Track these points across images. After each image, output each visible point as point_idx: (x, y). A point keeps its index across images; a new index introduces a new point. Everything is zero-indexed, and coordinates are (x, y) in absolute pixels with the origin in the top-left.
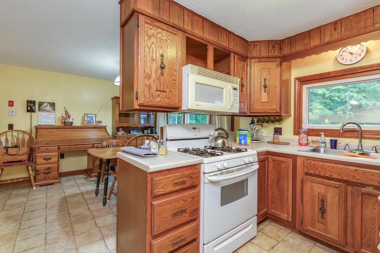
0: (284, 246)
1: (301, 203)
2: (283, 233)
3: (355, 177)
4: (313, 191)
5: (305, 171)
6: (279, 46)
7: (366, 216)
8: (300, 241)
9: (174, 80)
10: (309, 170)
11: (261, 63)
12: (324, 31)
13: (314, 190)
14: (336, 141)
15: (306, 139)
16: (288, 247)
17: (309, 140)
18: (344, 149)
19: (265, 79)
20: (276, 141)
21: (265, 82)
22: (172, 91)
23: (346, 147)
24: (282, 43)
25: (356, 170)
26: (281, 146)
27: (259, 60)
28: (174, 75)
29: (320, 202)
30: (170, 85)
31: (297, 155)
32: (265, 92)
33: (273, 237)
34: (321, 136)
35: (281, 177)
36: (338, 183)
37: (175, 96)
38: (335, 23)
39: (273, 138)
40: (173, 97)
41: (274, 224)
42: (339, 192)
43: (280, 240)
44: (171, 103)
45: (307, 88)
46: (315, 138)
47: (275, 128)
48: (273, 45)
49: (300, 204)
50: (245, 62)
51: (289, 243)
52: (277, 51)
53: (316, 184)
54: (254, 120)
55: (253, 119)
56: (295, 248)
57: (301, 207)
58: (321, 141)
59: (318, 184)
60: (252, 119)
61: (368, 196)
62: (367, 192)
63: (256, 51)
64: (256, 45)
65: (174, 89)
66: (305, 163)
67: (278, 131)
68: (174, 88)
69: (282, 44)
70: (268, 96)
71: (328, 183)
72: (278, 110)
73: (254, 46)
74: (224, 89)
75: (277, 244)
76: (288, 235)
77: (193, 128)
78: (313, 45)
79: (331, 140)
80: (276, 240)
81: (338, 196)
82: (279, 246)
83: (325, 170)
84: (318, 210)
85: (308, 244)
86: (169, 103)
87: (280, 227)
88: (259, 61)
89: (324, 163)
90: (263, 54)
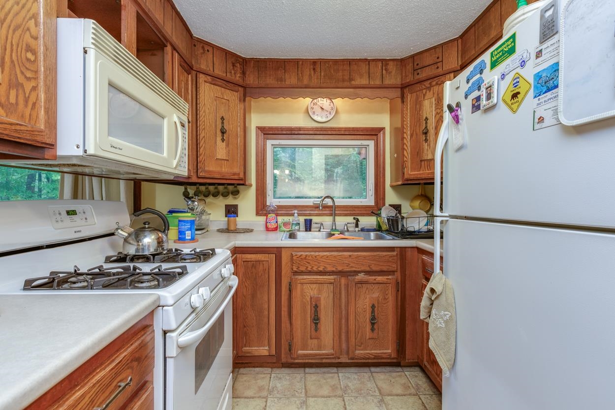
0: (276, 400)
1: (288, 319)
2: (263, 378)
3: (349, 264)
4: (305, 296)
5: (294, 269)
6: (242, 67)
7: (358, 309)
8: (288, 378)
9: (29, 49)
10: (299, 267)
11: (216, 87)
12: (302, 68)
13: (305, 294)
14: (311, 220)
15: (275, 220)
16: (280, 398)
17: (279, 223)
18: (319, 231)
19: (222, 118)
20: (232, 228)
21: (223, 123)
22: (22, 85)
23: (320, 228)
24: (245, 63)
25: (350, 256)
26: (242, 235)
27: (213, 80)
28: (28, 29)
29: (313, 309)
30: (12, 62)
31: (281, 248)
32: (223, 142)
33: (255, 396)
34: (294, 215)
35: (258, 287)
36: (332, 277)
37: (34, 104)
38: (314, 62)
39: (227, 222)
40: (26, 106)
41: (244, 369)
42: (334, 288)
43: (265, 393)
44: (18, 127)
45: (272, 145)
46: (286, 219)
47: (227, 206)
48: (234, 62)
49: (288, 322)
50: (188, 75)
51: (278, 392)
52: (239, 75)
53: (308, 284)
54: (188, 192)
55: (186, 189)
56: (288, 393)
57: (288, 325)
58: (295, 223)
59: (310, 284)
60: (184, 190)
61: (360, 285)
62: (360, 280)
63: (207, 61)
64: (206, 50)
65: (29, 79)
66: (294, 258)
67: (232, 211)
68: (29, 75)
69: (246, 65)
70: (227, 149)
71: (323, 280)
72: (242, 176)
73: (203, 50)
74: (166, 121)
75: (265, 404)
76: (270, 378)
77: (68, 213)
78: (289, 83)
79: (306, 220)
80: (259, 397)
81: (332, 294)
82: (270, 405)
83: (319, 263)
84: (311, 322)
85: (298, 377)
86: (11, 124)
87: (254, 371)
88: (213, 82)
89: (317, 253)
90: (218, 72)
